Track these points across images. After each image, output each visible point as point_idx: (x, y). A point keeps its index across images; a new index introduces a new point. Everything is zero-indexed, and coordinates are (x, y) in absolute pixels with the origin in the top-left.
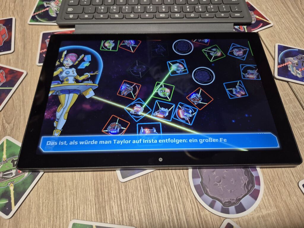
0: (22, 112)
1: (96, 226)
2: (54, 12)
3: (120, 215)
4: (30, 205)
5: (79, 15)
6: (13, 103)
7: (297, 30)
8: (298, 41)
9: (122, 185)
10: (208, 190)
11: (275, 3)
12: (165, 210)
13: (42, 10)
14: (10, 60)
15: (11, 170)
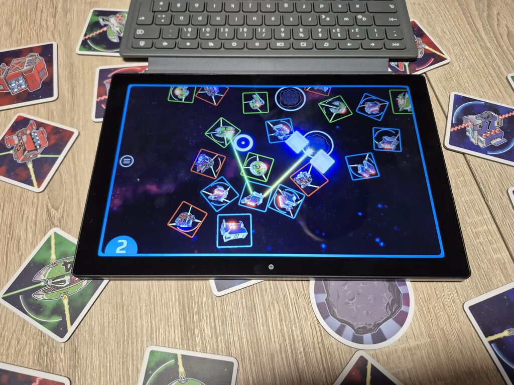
0: (74, 191)
1: (182, 355)
2: (115, 34)
3: (215, 340)
4: (91, 325)
5: (155, 41)
6: (61, 179)
7: (486, 70)
8: (487, 87)
9: (218, 300)
10: (335, 310)
11: (457, 24)
12: (276, 336)
13: (97, 31)
14: (52, 112)
15: (63, 276)
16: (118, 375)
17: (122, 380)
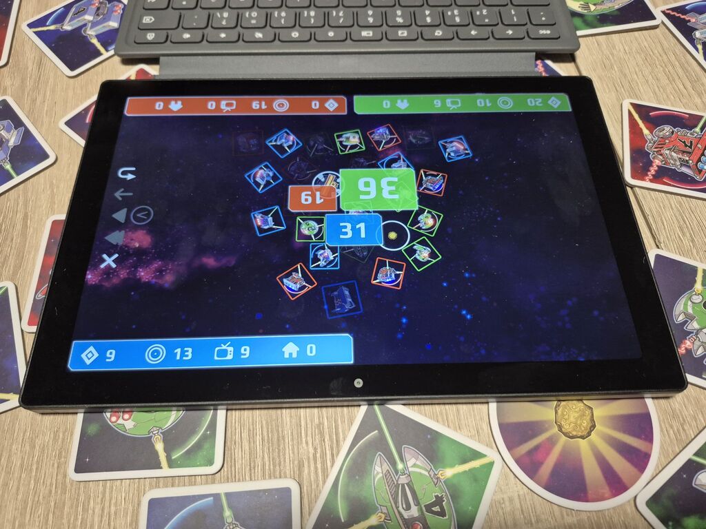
5: (170, 32)
7: (665, 57)
8: (664, 81)
12: (309, 433)
16: (48, 484)
17: (53, 491)
